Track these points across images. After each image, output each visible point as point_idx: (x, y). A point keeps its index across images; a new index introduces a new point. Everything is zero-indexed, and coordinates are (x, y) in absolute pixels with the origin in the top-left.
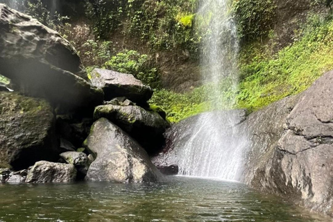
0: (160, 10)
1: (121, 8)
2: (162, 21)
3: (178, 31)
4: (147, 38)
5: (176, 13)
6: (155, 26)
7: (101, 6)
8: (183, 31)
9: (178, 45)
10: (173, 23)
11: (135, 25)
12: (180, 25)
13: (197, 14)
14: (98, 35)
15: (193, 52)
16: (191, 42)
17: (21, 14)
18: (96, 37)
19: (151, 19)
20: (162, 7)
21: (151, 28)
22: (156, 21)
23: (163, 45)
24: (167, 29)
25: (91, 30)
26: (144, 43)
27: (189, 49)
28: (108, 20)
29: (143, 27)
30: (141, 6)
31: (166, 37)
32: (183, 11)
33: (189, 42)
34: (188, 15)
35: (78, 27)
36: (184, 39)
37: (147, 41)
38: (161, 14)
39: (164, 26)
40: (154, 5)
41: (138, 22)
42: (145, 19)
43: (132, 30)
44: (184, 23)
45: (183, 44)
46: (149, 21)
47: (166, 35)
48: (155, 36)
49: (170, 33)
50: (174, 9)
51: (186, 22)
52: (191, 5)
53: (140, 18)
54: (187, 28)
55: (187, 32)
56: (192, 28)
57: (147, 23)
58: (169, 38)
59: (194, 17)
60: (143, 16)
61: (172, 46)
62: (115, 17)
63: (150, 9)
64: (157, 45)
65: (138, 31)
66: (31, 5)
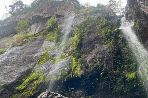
0: (117, 75)
1: (97, 78)
2: (119, 79)
3: (129, 82)
4: (112, 89)
5: (125, 74)
6: (116, 82)
7: (88, 80)
8: (132, 81)
9: (131, 90)
10: (125, 79)
11: (105, 84)
12: (129, 79)
13: (137, 71)
14: (87, 93)
15: (142, 92)
16: (139, 86)
17: (55, 93)
18: (86, 95)
19: (112, 80)
20: (118, 73)
21: (114, 84)
22: (116, 80)
23: (122, 91)
24: (122, 83)
25: (83, 92)
26: (111, 93)
27: (138, 91)
28: (92, 85)
29: (109, 85)
30: (107, 75)
31: (122, 87)
32: (129, 72)
33: (137, 87)
34: (132, 73)
35: (78, 92)
36: (134, 86)
37: (112, 91)
38: (118, 76)
39: (120, 82)
40: (113, 73)
41: (106, 82)
42: (109, 80)
43: (103, 87)
44: (131, 77)
45: (134, 88)
46: (112, 81)
47: (123, 86)
48: (117, 88)
49: (124, 84)
50: (124, 72)
51: (132, 77)
52: (132, 68)
53: (107, 80)
54: (134, 79)
55: (135, 82)
56: (136, 79)
57: (111, 82)
58: (125, 87)
59: (136, 73)
60: (108, 79)
61: (127, 91)
62: (95, 83)
63: (112, 75)
64: (118, 92)
65: (106, 87)
66: (59, 87)
